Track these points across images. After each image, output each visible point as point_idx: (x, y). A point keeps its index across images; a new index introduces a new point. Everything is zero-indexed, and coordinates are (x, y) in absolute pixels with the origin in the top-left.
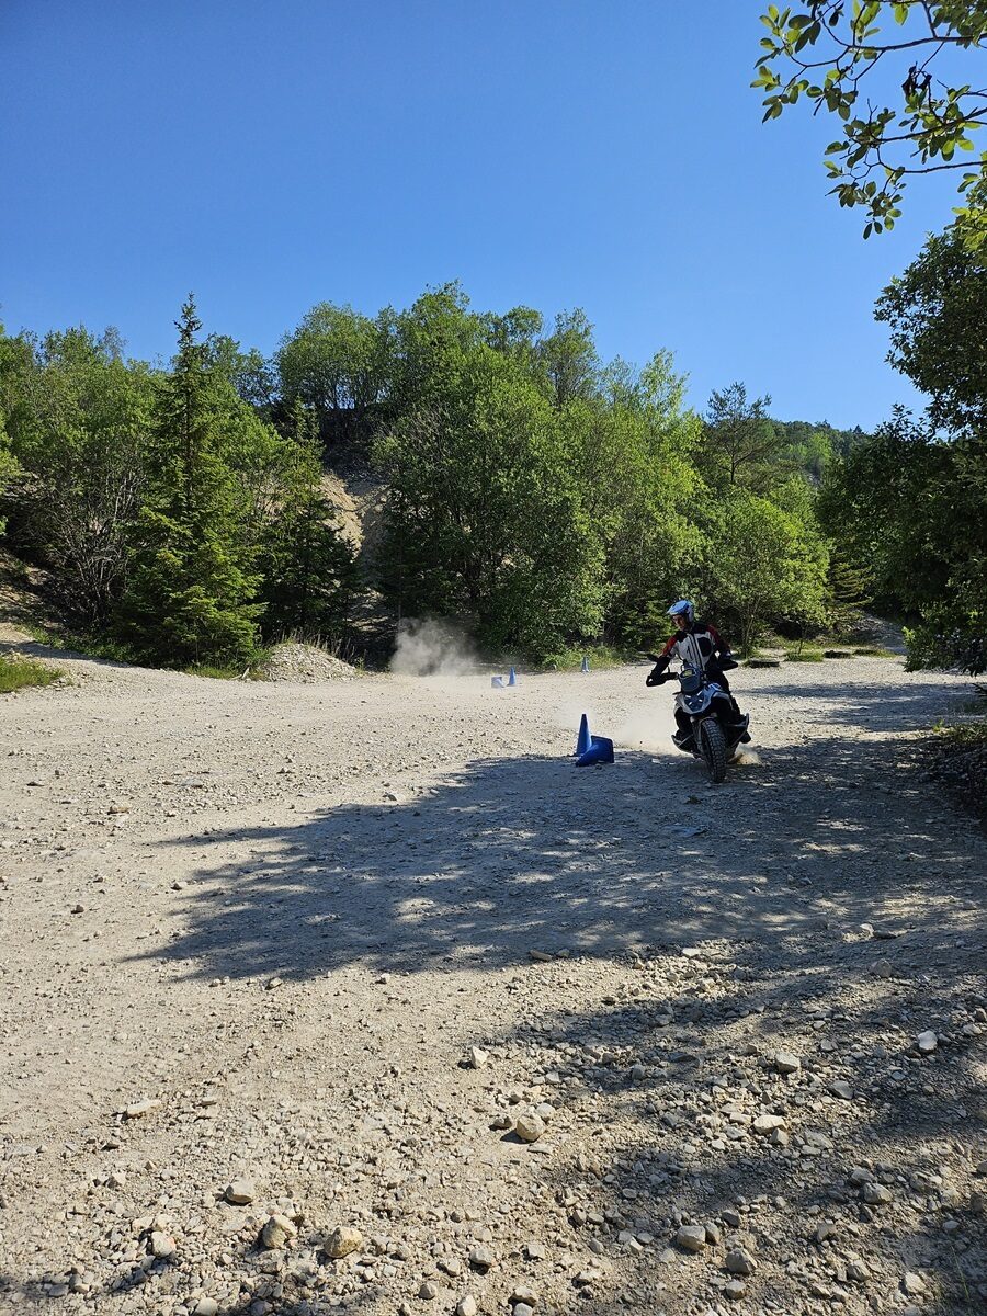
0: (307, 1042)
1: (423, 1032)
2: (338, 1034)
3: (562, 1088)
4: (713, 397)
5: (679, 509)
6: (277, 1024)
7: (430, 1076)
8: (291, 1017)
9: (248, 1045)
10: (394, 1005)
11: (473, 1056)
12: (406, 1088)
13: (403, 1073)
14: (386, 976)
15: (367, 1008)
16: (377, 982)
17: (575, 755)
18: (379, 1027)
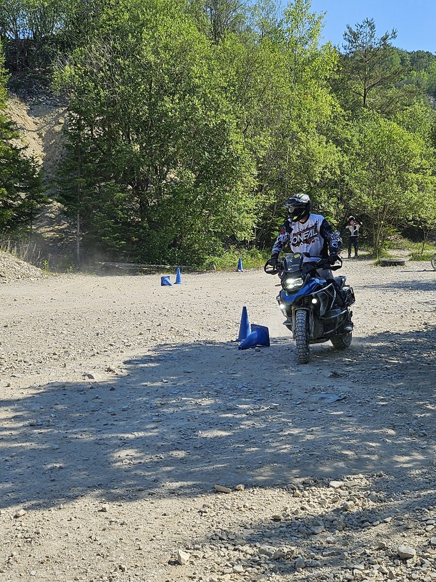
0: (53, 552)
1: (140, 543)
2: (75, 546)
3: (245, 575)
4: (347, 31)
5: (319, 129)
6: (28, 540)
7: (148, 571)
8: (37, 536)
9: (8, 555)
10: (114, 525)
11: (179, 557)
12: (132, 578)
13: (128, 569)
14: (106, 506)
15: (94, 528)
16: (99, 511)
17: (237, 341)
18: (105, 541)
